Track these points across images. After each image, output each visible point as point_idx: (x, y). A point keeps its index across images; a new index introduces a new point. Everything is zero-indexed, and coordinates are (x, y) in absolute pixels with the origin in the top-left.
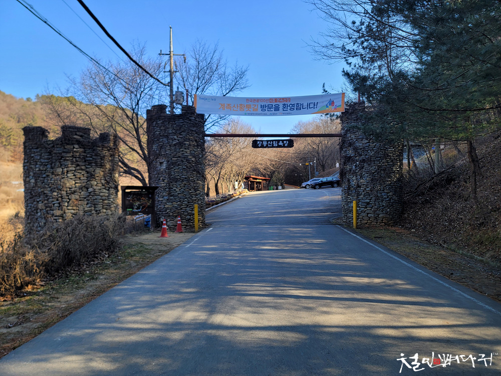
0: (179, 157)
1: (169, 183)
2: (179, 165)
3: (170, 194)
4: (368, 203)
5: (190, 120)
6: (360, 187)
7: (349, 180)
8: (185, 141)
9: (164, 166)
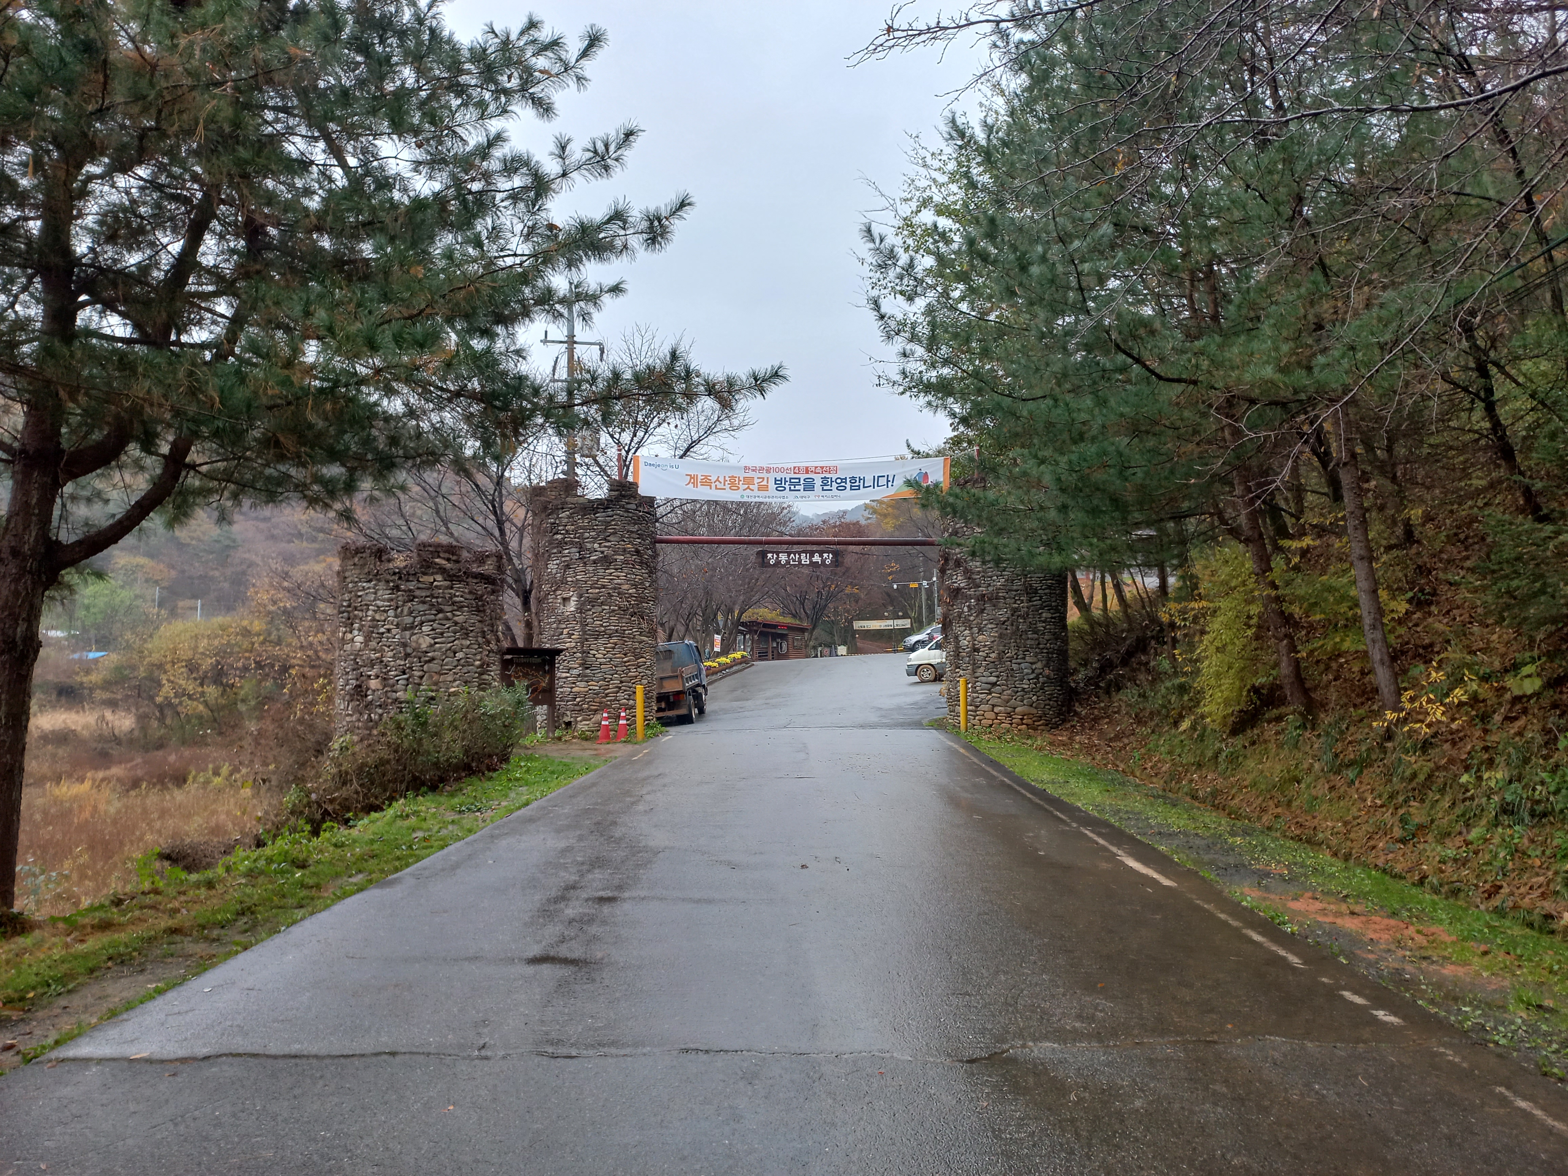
0: (604, 587)
1: (583, 640)
2: (602, 604)
3: (585, 666)
4: (994, 684)
5: (627, 511)
6: (977, 650)
7: (956, 637)
8: (616, 553)
9: (572, 606)
